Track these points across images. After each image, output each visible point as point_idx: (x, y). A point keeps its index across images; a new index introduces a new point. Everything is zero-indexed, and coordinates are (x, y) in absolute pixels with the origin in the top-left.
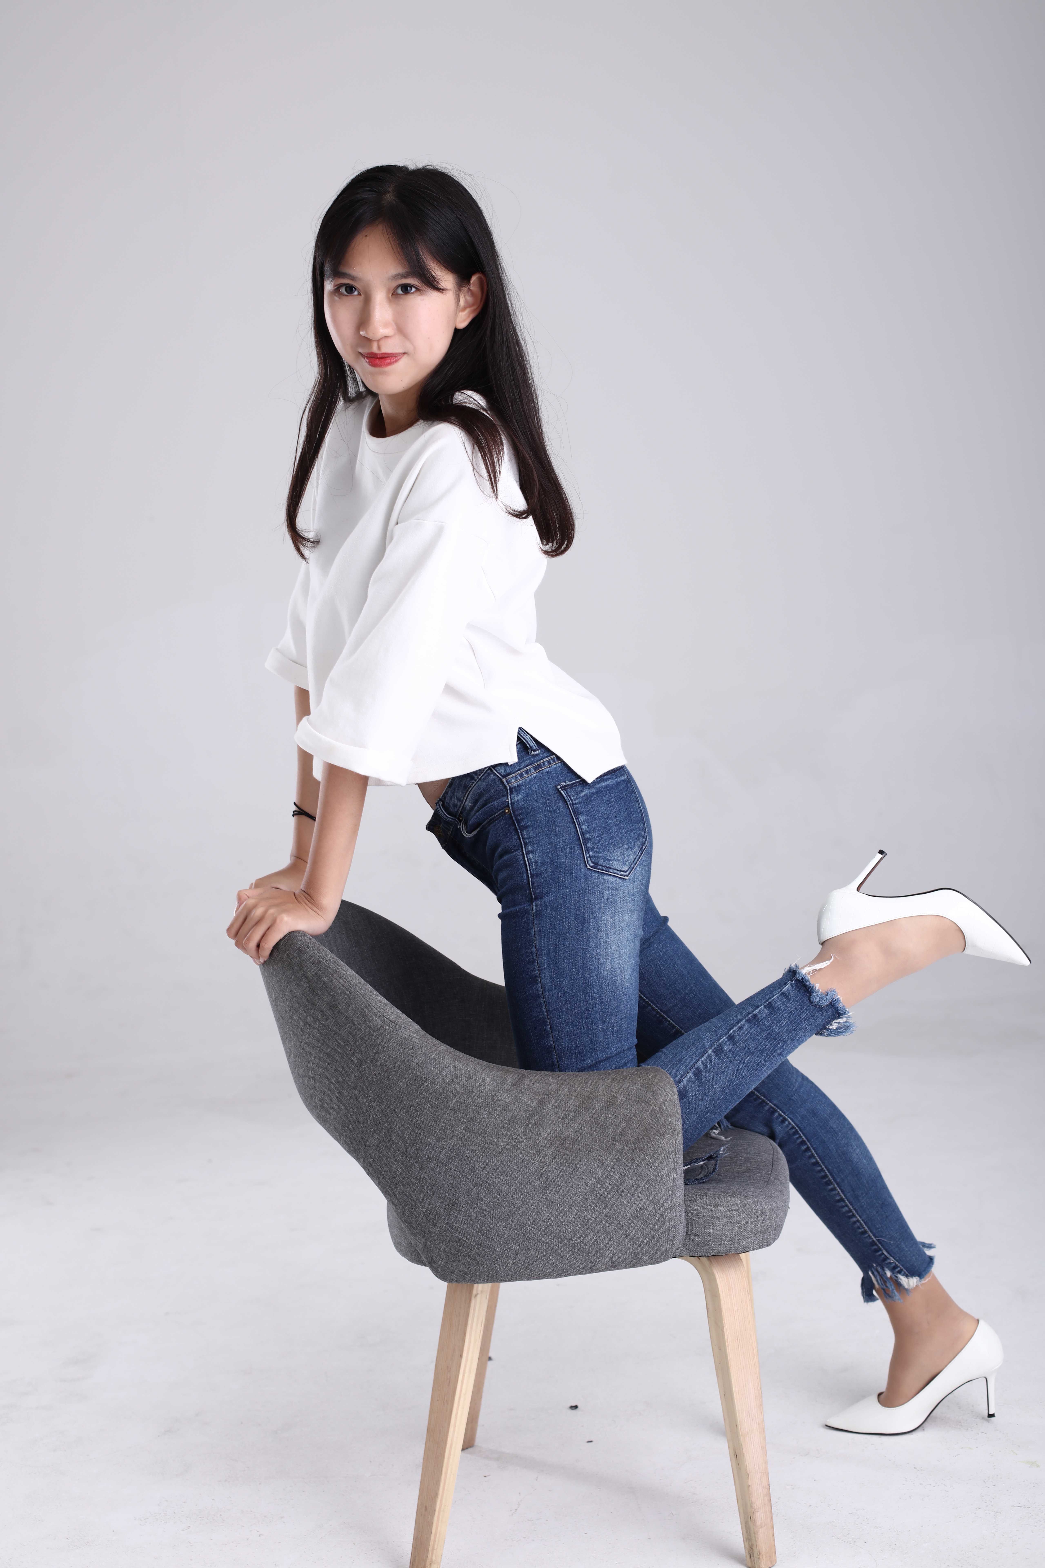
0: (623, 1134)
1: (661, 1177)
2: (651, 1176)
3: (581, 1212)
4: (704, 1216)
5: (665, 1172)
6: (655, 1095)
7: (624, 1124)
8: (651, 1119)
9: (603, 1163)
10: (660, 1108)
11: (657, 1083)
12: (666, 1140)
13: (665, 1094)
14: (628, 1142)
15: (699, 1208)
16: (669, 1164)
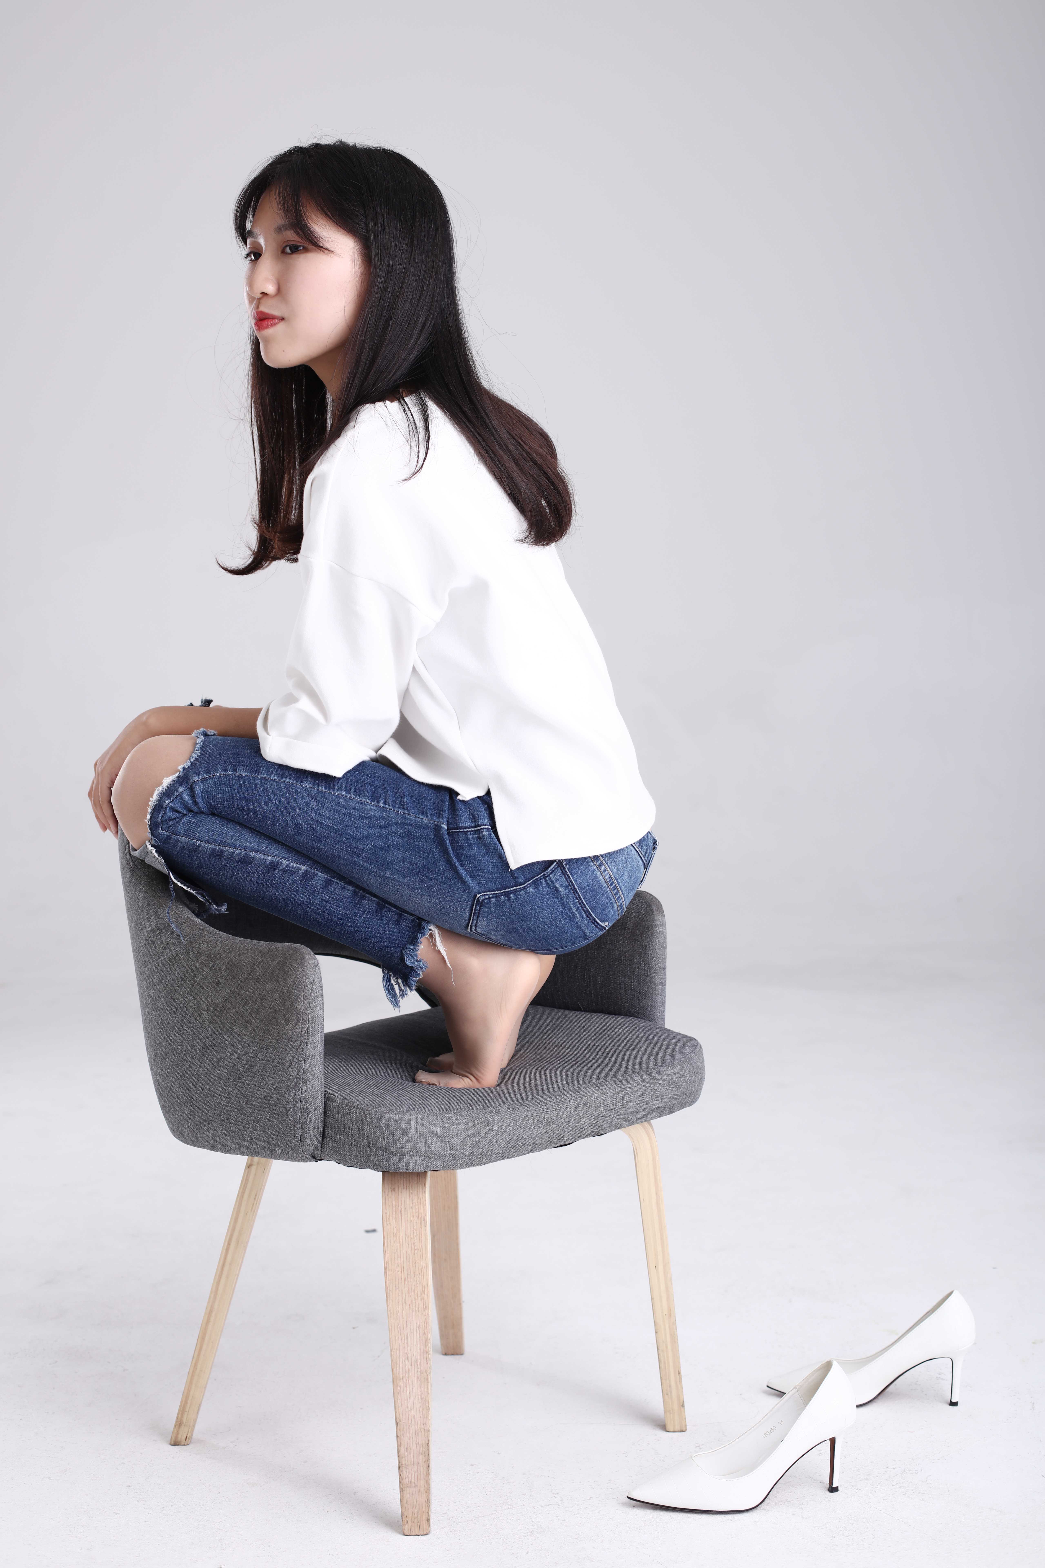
0: (258, 1012)
1: (283, 1065)
2: (275, 1062)
3: (226, 1087)
4: (337, 1120)
5: (287, 1060)
6: (285, 975)
7: (259, 1002)
8: (279, 1001)
9: (243, 1039)
10: (288, 991)
11: (290, 963)
12: (290, 1026)
13: (295, 976)
14: (261, 1020)
15: (335, 1110)
16: (292, 1053)
